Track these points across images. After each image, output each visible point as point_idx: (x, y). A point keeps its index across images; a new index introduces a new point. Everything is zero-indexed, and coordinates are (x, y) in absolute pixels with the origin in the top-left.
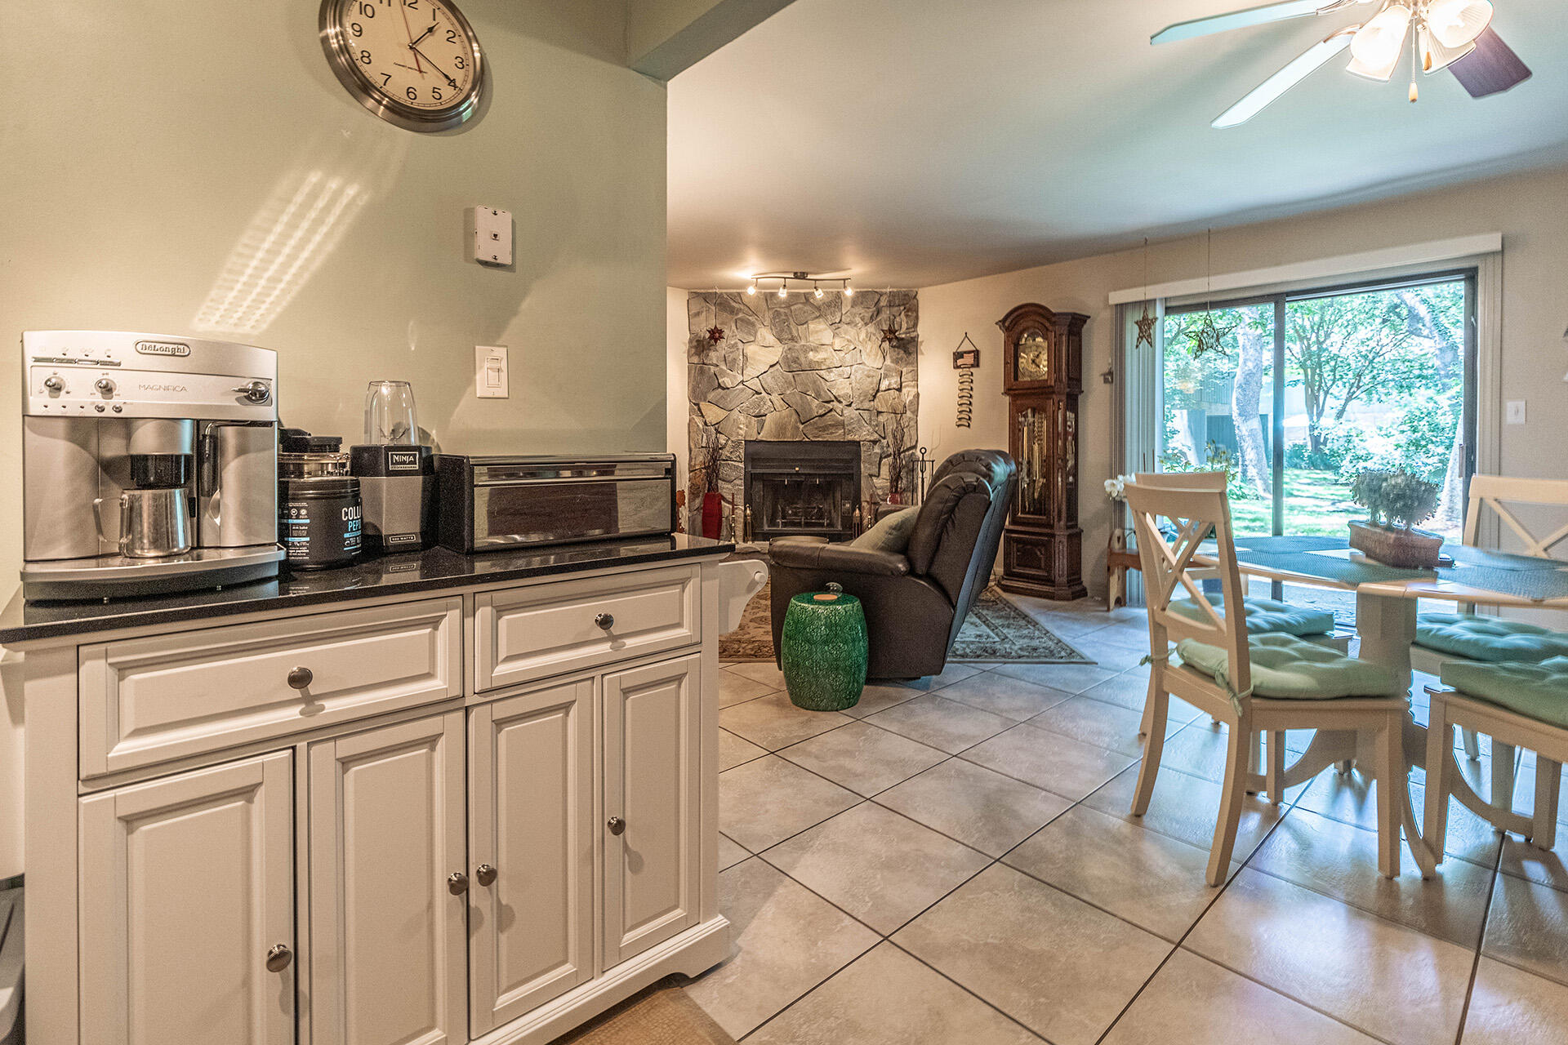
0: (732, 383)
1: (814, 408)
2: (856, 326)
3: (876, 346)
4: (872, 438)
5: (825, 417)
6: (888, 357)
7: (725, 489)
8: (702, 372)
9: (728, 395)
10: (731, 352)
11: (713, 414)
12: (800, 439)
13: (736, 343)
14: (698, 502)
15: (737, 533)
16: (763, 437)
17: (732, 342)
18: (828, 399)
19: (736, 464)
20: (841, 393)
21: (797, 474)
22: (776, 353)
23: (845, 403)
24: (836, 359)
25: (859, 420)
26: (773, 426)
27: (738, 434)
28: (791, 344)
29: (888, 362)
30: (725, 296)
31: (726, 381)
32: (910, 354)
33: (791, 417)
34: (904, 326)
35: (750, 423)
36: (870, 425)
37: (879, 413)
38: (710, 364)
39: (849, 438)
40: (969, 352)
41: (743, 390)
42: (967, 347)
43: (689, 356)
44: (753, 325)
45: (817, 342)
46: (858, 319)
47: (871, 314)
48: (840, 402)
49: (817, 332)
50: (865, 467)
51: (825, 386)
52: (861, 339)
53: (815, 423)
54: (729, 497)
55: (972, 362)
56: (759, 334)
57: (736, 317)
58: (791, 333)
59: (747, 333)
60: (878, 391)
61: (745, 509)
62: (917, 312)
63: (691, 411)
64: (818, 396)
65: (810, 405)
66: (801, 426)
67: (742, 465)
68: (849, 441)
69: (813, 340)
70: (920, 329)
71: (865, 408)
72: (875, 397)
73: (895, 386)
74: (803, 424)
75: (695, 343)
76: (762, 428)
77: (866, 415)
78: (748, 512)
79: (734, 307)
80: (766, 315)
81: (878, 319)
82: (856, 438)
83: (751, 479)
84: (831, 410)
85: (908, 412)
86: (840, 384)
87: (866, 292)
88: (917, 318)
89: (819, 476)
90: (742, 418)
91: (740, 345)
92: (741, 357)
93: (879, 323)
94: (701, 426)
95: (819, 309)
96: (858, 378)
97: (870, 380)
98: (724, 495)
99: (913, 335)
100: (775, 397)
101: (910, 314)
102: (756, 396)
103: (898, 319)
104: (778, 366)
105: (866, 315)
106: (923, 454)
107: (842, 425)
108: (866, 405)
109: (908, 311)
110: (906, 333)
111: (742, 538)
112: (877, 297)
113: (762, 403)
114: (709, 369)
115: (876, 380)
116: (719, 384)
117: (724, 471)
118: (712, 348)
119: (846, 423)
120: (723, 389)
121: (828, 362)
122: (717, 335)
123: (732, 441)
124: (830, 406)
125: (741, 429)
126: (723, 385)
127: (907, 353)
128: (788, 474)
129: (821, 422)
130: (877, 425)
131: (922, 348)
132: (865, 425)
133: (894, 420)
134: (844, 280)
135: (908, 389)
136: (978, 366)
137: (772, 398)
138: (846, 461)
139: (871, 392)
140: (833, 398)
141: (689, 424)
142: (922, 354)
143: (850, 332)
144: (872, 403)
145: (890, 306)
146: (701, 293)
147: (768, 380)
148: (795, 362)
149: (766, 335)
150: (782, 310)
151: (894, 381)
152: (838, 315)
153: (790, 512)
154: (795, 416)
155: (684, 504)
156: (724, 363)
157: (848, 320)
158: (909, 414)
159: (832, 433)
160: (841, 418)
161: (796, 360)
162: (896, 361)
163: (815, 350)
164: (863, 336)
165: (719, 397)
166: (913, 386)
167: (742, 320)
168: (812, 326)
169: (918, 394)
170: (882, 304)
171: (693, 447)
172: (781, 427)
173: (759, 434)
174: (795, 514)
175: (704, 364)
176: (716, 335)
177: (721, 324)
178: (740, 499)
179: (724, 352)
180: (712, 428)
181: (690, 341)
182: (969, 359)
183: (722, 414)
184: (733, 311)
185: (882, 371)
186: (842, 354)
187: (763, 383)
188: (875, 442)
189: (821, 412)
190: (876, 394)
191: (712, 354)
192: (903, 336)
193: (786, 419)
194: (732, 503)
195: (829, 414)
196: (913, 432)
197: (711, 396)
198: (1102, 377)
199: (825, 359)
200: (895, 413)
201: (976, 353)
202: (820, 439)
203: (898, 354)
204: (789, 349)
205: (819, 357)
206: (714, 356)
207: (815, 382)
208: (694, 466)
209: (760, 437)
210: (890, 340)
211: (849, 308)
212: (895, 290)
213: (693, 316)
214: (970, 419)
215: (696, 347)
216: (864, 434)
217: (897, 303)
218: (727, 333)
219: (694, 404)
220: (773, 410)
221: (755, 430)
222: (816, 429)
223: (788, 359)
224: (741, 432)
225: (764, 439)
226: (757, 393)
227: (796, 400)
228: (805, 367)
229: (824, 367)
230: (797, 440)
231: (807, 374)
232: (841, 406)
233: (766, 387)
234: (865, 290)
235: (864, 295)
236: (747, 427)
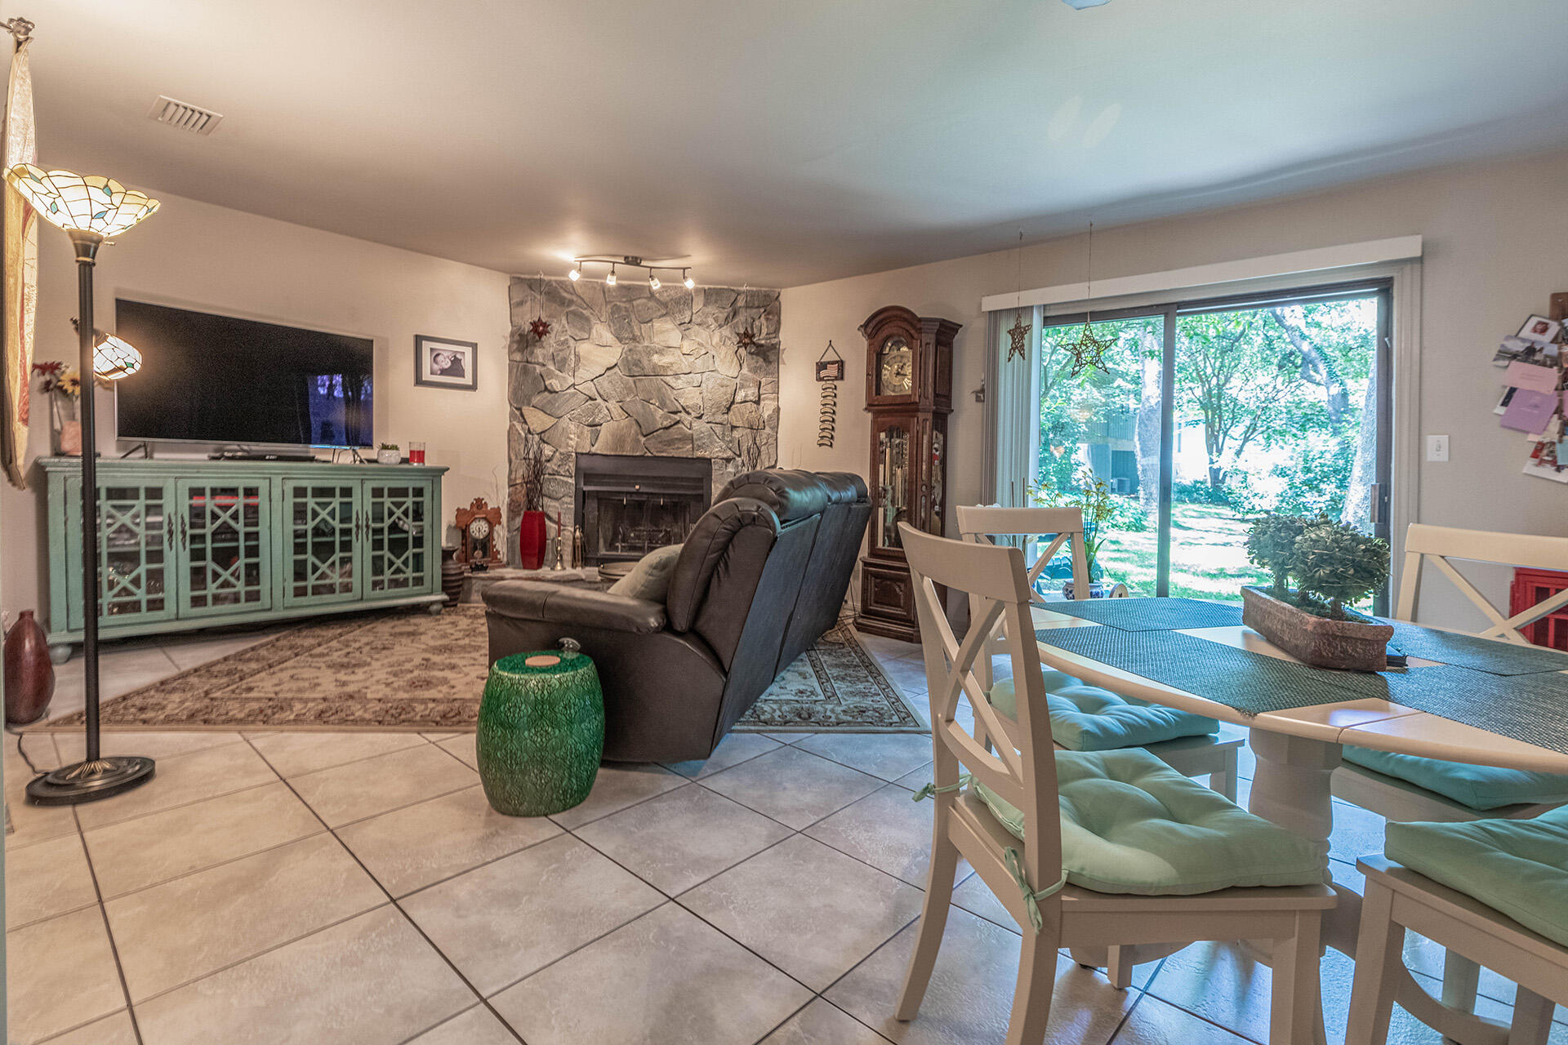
0: (561, 386)
1: (658, 418)
2: (708, 327)
3: (731, 352)
4: (725, 456)
5: (671, 430)
6: (745, 366)
7: (551, 507)
8: (525, 371)
9: (556, 400)
10: (561, 350)
11: (537, 420)
12: (642, 454)
13: (567, 340)
14: (518, 521)
15: (565, 557)
16: (597, 449)
17: (562, 339)
18: (675, 410)
19: (565, 479)
20: (690, 403)
21: (637, 493)
22: (614, 353)
23: (694, 414)
24: (685, 364)
25: (710, 435)
26: (610, 437)
27: (568, 445)
28: (632, 345)
29: (745, 370)
30: (554, 284)
31: (555, 384)
32: (770, 362)
33: (631, 428)
34: (764, 331)
35: (582, 433)
36: (723, 440)
37: (733, 428)
38: (535, 363)
39: (699, 454)
40: (833, 363)
41: (575, 394)
42: (831, 356)
43: (510, 353)
44: (587, 319)
45: (663, 344)
46: (710, 320)
47: (726, 315)
48: (688, 413)
49: (662, 332)
50: (717, 487)
51: (672, 395)
52: (714, 343)
53: (658, 435)
54: (555, 516)
55: (836, 374)
56: (594, 331)
57: (567, 310)
58: (632, 332)
59: (580, 330)
60: (733, 403)
61: (575, 531)
62: (779, 315)
63: (512, 415)
64: (662, 406)
65: (653, 415)
66: (643, 439)
67: (572, 481)
68: (698, 458)
69: (658, 341)
70: (782, 336)
71: (717, 421)
72: (729, 409)
73: (752, 398)
74: (645, 436)
75: (517, 338)
76: (597, 439)
77: (718, 429)
78: (578, 534)
79: (564, 298)
80: (604, 308)
81: (735, 321)
82: (707, 455)
83: (582, 498)
84: (678, 422)
85: (767, 428)
86: (689, 395)
87: (721, 289)
88: (779, 322)
89: (664, 495)
90: (572, 427)
91: (572, 343)
92: (572, 357)
93: (736, 326)
94: (523, 434)
95: (665, 305)
96: (710, 387)
97: (723, 390)
98: (551, 514)
99: (774, 341)
100: (613, 405)
101: (771, 317)
102: (590, 402)
103: (757, 323)
104: (616, 369)
105: (721, 315)
107: (691, 439)
108: (719, 418)
109: (769, 314)
110: (767, 339)
111: (570, 564)
112: (734, 295)
113: (597, 410)
114: (535, 369)
115: (730, 390)
116: (546, 387)
117: (550, 487)
118: (537, 344)
119: (695, 437)
120: (551, 392)
121: (675, 367)
122: (541, 328)
123: (561, 453)
124: (677, 417)
125: (571, 439)
126: (549, 388)
127: (767, 360)
128: (628, 493)
129: (665, 436)
130: (731, 441)
131: (784, 356)
132: (718, 440)
133: (750, 436)
134: (684, 269)
135: (766, 402)
136: (842, 378)
137: (609, 405)
138: (694, 479)
139: (724, 403)
140: (681, 409)
141: (509, 432)
142: (784, 363)
143: (702, 335)
144: (726, 416)
145: (747, 307)
146: (525, 279)
147: (605, 384)
148: (636, 365)
149: (602, 332)
150: (622, 305)
151: (750, 392)
152: (688, 314)
153: (632, 535)
154: (635, 427)
155: (500, 523)
156: (551, 362)
157: (699, 320)
158: (768, 430)
159: (678, 448)
160: (690, 432)
161: (637, 363)
162: (754, 370)
163: (660, 352)
164: (716, 339)
165: (545, 401)
166: (773, 399)
167: (574, 313)
168: (657, 324)
169: (779, 409)
170: (739, 304)
171: (513, 458)
172: (619, 440)
173: (593, 445)
174: (638, 537)
175: (528, 362)
176: (539, 330)
177: (549, 317)
178: (569, 520)
179: (551, 350)
180: (537, 438)
181: (512, 335)
182: (832, 371)
183: (549, 421)
184: (563, 302)
185: (738, 380)
186: (691, 359)
187: (599, 387)
188: (728, 460)
189: (666, 423)
190: (730, 406)
191: (538, 351)
192: (763, 342)
193: (625, 431)
194: (558, 523)
195: (676, 426)
196: (772, 451)
197: (536, 400)
198: (974, 396)
199: (672, 364)
200: (752, 429)
201: (841, 364)
202: (664, 454)
203: (757, 362)
204: (630, 350)
205: (665, 360)
206: (539, 353)
207: (659, 390)
208: (515, 479)
209: (593, 450)
210: (746, 346)
211: (701, 306)
212: (754, 289)
213: (515, 305)
214: (832, 437)
215: (518, 342)
216: (715, 450)
217: (756, 304)
218: (555, 326)
219: (516, 408)
220: (609, 418)
221: (588, 441)
222: (660, 442)
223: (628, 361)
224: (572, 443)
225: (599, 452)
226: (591, 399)
227: (637, 408)
228: (648, 371)
229: (670, 373)
230: (638, 454)
231: (651, 380)
232: (689, 418)
233: (602, 392)
234: (719, 287)
235: (719, 292)
236: (578, 437)
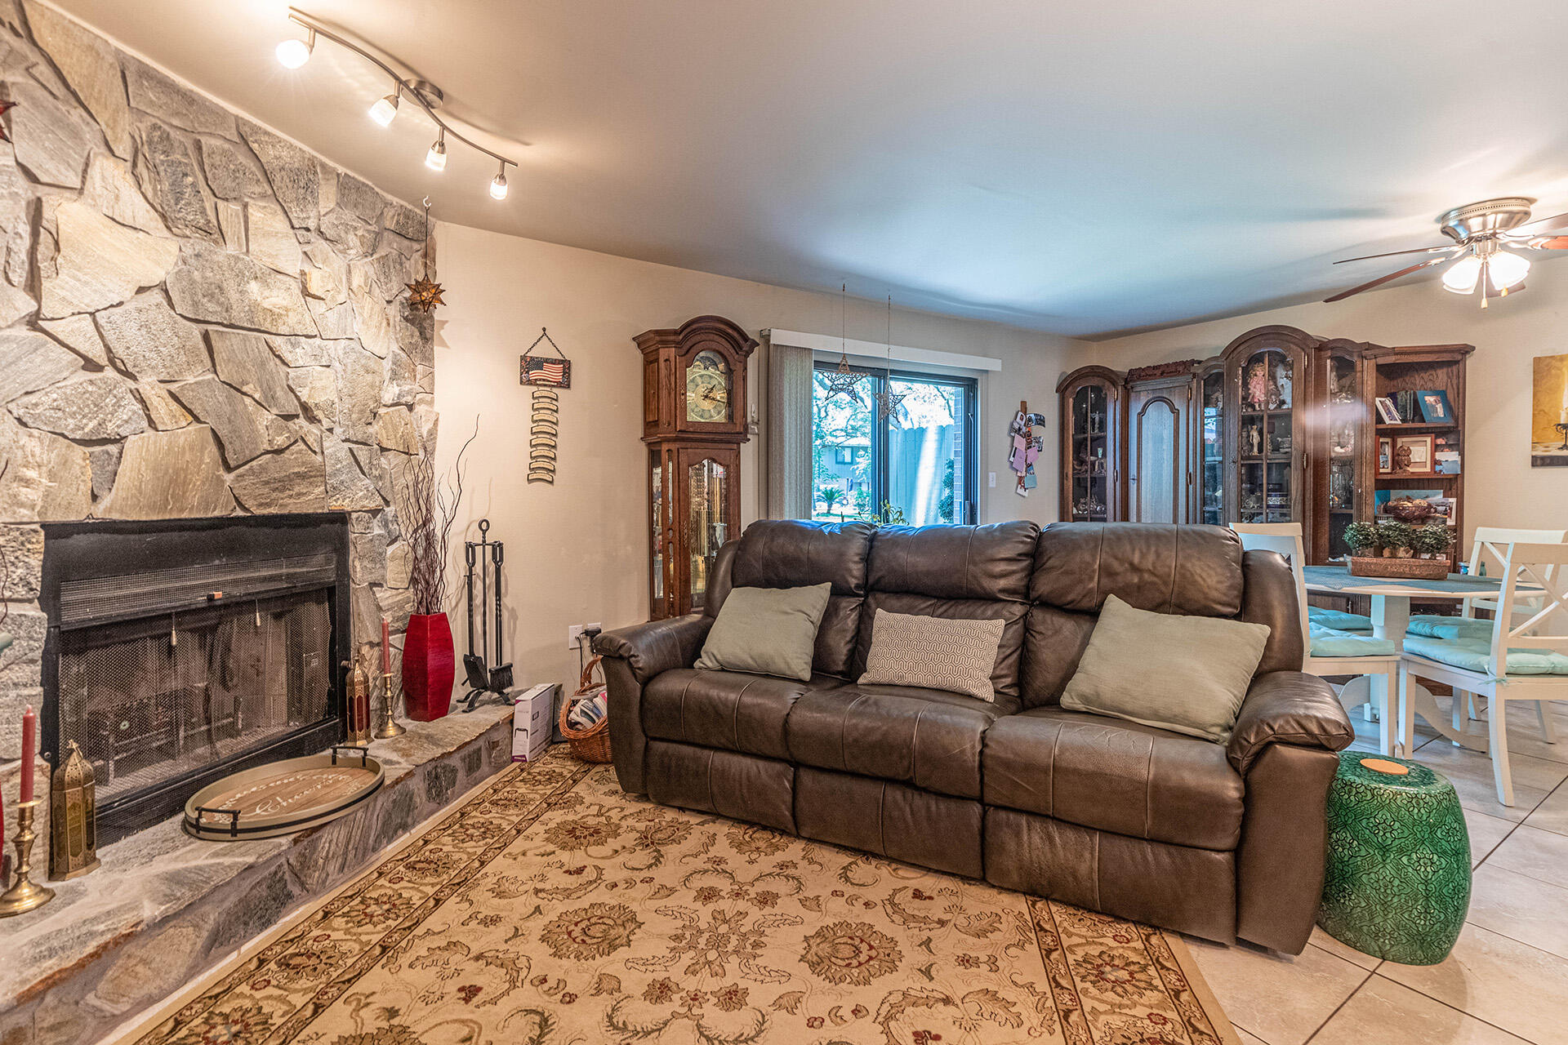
1: (262, 430)
2: (344, 252)
4: (372, 505)
5: (286, 455)
6: (396, 338)
12: (224, 513)
16: (110, 510)
18: (291, 411)
22: (159, 254)
23: (323, 423)
24: (307, 316)
25: (349, 466)
26: (148, 475)
27: (17, 502)
28: (199, 244)
29: (397, 347)
32: (425, 339)
33: (202, 449)
35: (65, 462)
36: (368, 475)
37: (383, 450)
39: (332, 505)
40: (550, 361)
41: (39, 346)
42: (546, 351)
45: (267, 261)
46: (353, 240)
47: (370, 235)
48: (313, 419)
49: (265, 233)
50: (364, 568)
51: (283, 377)
52: (354, 285)
53: (263, 469)
55: (557, 378)
56: (95, 174)
58: (194, 211)
59: (52, 156)
60: (379, 405)
62: (435, 262)
64: (268, 400)
65: (251, 422)
66: (228, 477)
68: (332, 514)
69: (257, 251)
71: (359, 437)
72: (374, 415)
73: (406, 399)
74: (232, 470)
76: (109, 481)
80: (121, 124)
82: (344, 505)
84: (296, 439)
85: (421, 452)
86: (315, 379)
87: (360, 182)
97: (367, 377)
100: (150, 388)
102: (85, 374)
104: (160, 295)
105: (363, 234)
106: (484, 532)
107: (320, 475)
108: (361, 432)
109: (424, 254)
112: (379, 204)
113: (111, 400)
115: (378, 382)
119: (328, 469)
121: (289, 319)
124: (296, 428)
125: (27, 483)
127: (423, 335)
129: (276, 468)
130: (380, 477)
132: (362, 476)
135: (423, 407)
136: (568, 386)
137: (142, 388)
139: (369, 405)
140: (301, 410)
142: (443, 344)
143: (335, 262)
144: (371, 428)
145: (398, 233)
147: (129, 331)
148: (210, 297)
149: (119, 185)
150: (176, 134)
151: (404, 388)
152: (310, 211)
154: (210, 447)
157: (331, 232)
158: (423, 455)
159: (300, 495)
160: (317, 459)
161: (216, 292)
162: (407, 348)
163: (259, 277)
164: (357, 277)
166: (429, 404)
168: (252, 214)
169: (435, 418)
170: (383, 222)
172: (173, 481)
173: (94, 498)
182: (552, 373)
185: (388, 366)
186: (320, 308)
187: (110, 337)
188: (375, 512)
189: (275, 441)
190: (375, 410)
193: (188, 457)
195: (297, 449)
199: (284, 309)
200: (406, 453)
201: (566, 366)
202: (273, 510)
203: (412, 335)
204: (195, 255)
205: (273, 300)
207: (263, 364)
209: (98, 512)
211: (332, 205)
212: (404, 203)
214: (552, 470)
216: (356, 496)
217: (408, 231)
220: (145, 424)
221: (85, 489)
222: (267, 483)
223: (192, 282)
224: (25, 493)
225: (116, 516)
226: (90, 365)
227: (212, 402)
228: (239, 316)
229: (283, 329)
230: (217, 513)
231: (245, 339)
232: (314, 429)
233: (119, 350)
234: (361, 179)
235: (360, 188)
236: (52, 476)
